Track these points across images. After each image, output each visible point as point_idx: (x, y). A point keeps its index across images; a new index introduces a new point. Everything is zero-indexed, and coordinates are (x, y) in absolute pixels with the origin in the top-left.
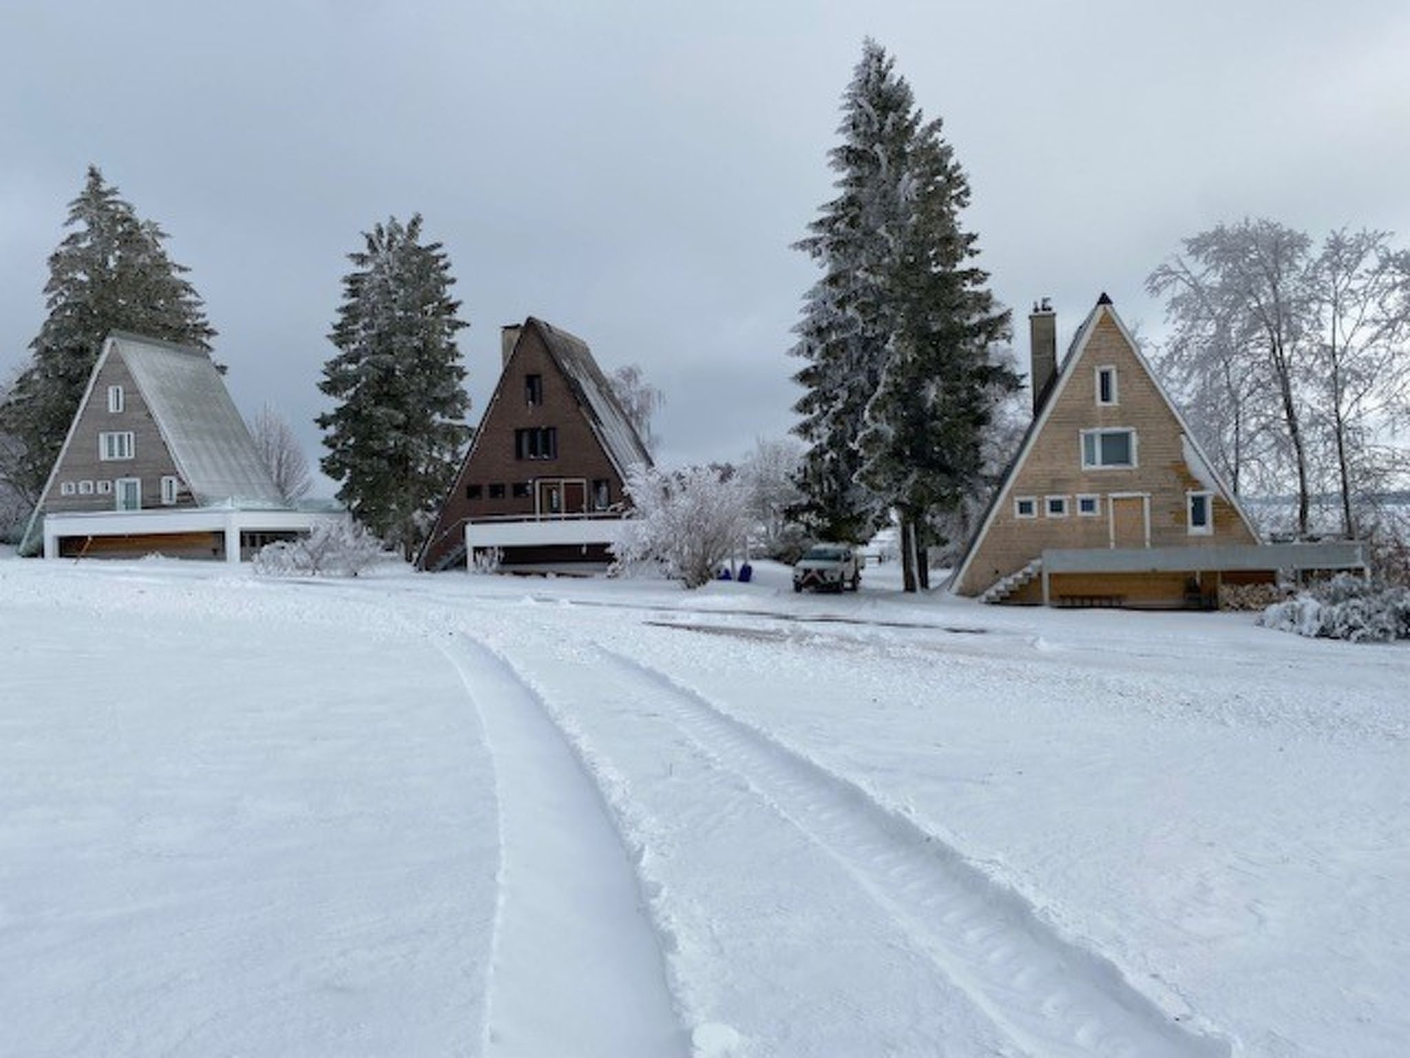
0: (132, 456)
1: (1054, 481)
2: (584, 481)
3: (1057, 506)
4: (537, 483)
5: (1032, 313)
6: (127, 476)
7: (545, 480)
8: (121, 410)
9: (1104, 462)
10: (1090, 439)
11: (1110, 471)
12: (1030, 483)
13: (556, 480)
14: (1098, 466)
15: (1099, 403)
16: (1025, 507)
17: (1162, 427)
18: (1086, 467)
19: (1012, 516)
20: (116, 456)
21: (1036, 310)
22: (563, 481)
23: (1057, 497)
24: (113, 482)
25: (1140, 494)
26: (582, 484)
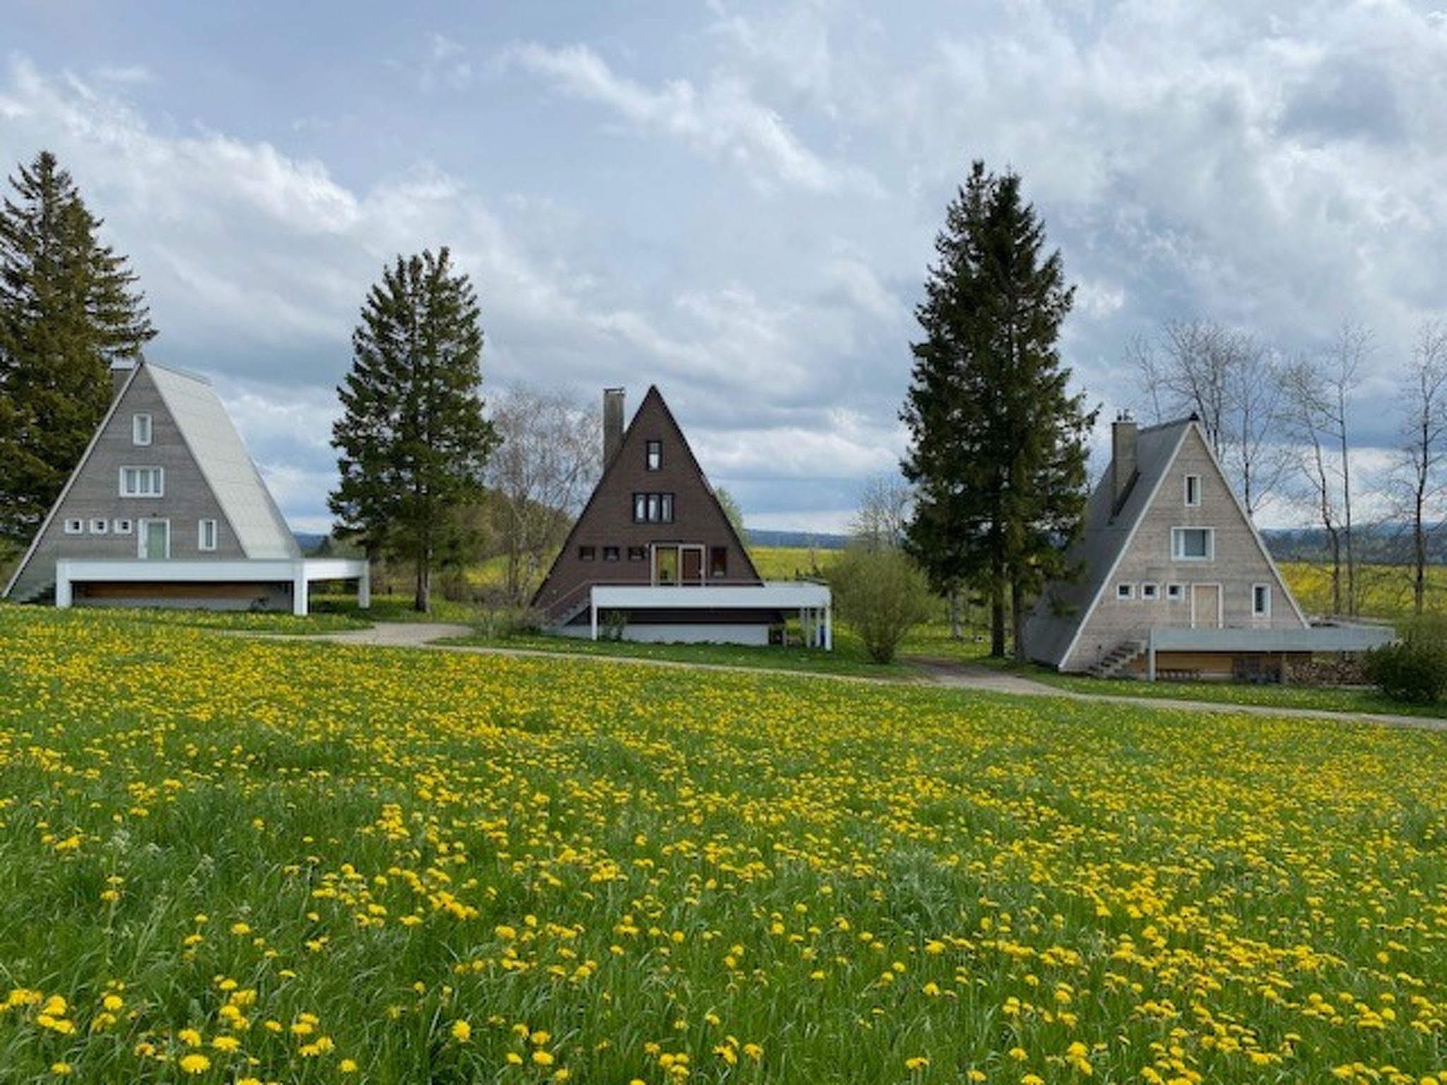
0: (161, 495)
1: (1149, 569)
2: (702, 547)
3: (1149, 590)
4: (653, 548)
5: (1115, 420)
6: (155, 515)
7: (660, 545)
8: (148, 442)
9: (1187, 554)
10: (1177, 532)
11: (1194, 562)
12: (1130, 570)
13: (673, 545)
14: (1182, 556)
15: (1187, 504)
16: (1124, 590)
17: (1234, 527)
18: (1173, 558)
19: (1114, 598)
20: (138, 494)
21: (1119, 418)
22: (681, 547)
23: (1149, 584)
24: (136, 521)
25: (1215, 584)
26: (699, 551)
